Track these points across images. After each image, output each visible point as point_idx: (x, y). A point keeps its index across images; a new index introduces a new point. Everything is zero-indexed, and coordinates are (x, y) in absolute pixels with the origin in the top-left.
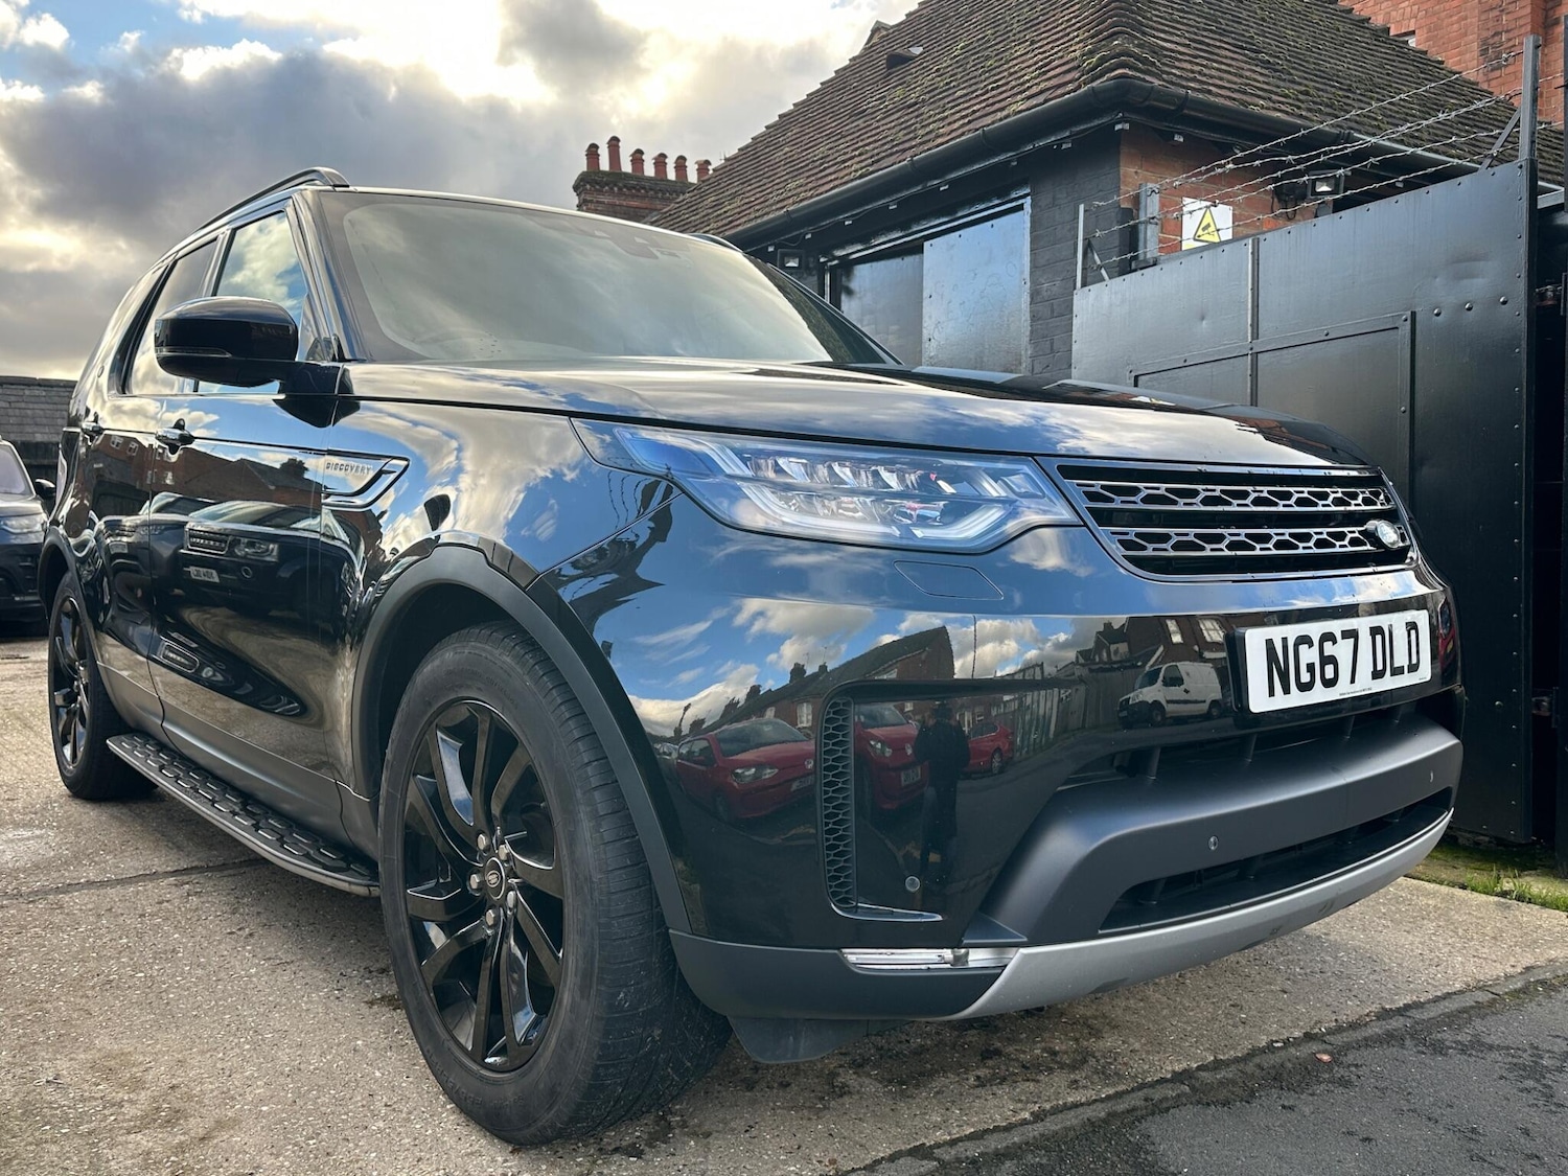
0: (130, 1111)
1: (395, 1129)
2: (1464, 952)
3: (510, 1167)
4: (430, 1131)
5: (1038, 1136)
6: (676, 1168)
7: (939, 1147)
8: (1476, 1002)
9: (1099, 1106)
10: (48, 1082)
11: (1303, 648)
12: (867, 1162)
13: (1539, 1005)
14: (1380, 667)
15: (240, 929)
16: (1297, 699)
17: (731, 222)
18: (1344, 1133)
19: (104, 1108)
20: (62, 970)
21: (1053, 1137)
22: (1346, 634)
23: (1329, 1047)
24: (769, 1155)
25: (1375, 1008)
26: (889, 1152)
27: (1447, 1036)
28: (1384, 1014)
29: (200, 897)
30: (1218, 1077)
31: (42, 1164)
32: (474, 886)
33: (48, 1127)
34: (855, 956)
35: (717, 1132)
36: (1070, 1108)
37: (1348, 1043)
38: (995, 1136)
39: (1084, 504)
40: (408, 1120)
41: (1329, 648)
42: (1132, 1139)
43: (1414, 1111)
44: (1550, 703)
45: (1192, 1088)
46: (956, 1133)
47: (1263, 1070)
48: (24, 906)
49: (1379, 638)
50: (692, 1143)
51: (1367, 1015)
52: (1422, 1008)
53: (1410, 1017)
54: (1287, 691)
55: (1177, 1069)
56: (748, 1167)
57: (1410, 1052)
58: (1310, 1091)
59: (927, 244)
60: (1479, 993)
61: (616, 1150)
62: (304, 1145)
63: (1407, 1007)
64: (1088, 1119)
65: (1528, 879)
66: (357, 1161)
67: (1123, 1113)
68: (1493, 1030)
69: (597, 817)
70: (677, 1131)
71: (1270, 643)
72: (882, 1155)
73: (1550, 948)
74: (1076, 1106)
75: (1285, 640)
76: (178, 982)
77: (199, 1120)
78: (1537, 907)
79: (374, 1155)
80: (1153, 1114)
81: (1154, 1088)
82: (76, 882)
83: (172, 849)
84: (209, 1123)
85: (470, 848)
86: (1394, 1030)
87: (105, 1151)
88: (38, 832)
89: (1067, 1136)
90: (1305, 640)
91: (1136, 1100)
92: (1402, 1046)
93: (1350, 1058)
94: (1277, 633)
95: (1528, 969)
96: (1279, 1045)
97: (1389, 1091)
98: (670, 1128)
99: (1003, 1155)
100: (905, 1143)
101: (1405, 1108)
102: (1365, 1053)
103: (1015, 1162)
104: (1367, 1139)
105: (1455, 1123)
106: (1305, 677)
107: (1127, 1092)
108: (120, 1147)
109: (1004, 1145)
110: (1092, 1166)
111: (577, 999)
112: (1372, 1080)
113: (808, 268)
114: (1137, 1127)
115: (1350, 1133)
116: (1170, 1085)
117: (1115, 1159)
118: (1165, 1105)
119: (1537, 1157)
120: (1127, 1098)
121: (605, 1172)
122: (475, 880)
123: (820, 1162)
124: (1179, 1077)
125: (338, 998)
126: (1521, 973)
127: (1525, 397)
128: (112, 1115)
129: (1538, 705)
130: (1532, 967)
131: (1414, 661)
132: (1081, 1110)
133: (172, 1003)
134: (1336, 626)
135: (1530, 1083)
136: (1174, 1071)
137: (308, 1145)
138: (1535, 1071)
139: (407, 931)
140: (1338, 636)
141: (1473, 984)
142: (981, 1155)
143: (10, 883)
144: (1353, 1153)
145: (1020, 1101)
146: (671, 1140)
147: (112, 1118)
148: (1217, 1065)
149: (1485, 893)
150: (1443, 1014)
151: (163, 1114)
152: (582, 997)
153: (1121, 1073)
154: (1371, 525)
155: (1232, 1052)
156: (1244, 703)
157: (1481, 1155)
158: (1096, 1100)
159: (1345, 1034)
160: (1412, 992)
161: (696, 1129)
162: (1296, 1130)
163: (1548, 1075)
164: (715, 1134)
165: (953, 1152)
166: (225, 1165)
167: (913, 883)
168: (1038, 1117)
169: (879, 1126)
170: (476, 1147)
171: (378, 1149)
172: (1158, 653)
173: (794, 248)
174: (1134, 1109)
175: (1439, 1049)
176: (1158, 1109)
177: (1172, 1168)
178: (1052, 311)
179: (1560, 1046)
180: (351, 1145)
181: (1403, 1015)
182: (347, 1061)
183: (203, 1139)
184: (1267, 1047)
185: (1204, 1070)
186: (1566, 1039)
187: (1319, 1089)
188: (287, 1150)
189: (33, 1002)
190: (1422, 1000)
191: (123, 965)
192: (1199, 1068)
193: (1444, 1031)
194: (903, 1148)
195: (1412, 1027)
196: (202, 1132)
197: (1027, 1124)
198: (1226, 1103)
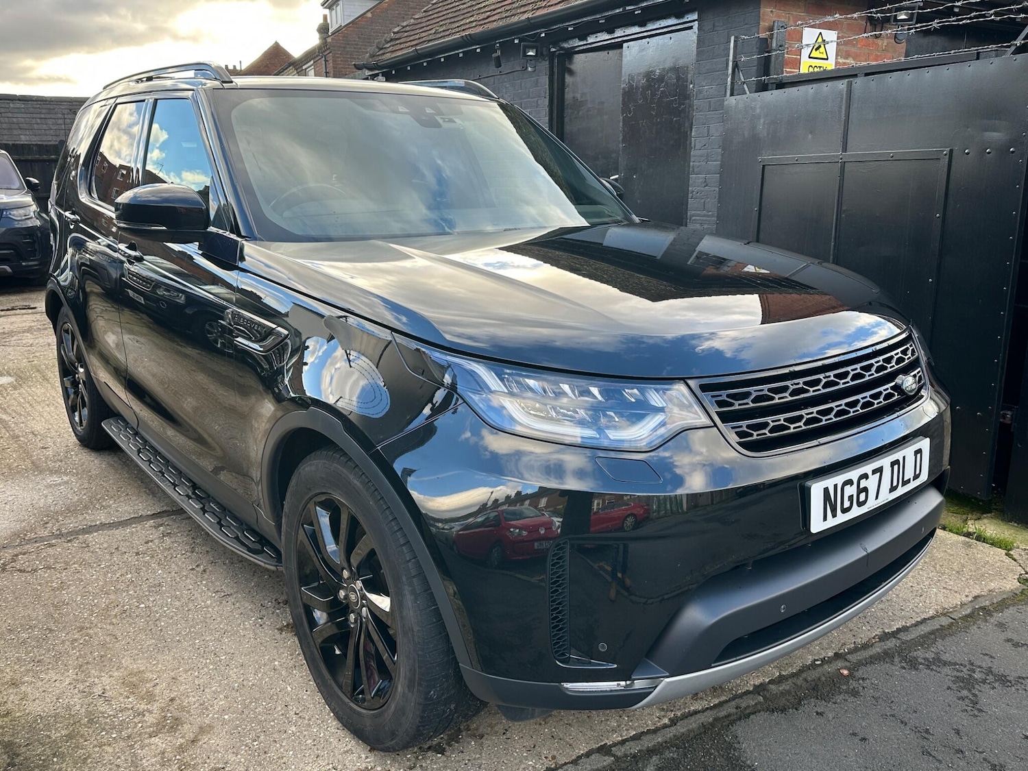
0: (150, 719)
1: (302, 732)
2: (938, 584)
3: (370, 762)
4: (322, 734)
5: (672, 737)
6: (464, 762)
7: (615, 746)
8: (941, 625)
9: (708, 713)
10: (99, 696)
11: (847, 488)
12: (573, 758)
13: (979, 628)
14: (895, 484)
15: (197, 566)
16: (842, 518)
18: (850, 734)
19: (134, 717)
20: (96, 601)
21: (681, 737)
23: (848, 664)
24: (517, 753)
25: (878, 632)
26: (586, 750)
27: (920, 654)
28: (885, 637)
29: (171, 537)
30: (780, 689)
31: (105, 762)
32: (342, 597)
33: (104, 733)
34: (571, 686)
35: (487, 734)
36: (692, 715)
37: (860, 661)
38: (649, 737)
40: (309, 725)
41: (863, 483)
42: (727, 739)
43: (893, 716)
44: (1012, 416)
45: (764, 697)
46: (625, 735)
47: (807, 682)
48: (66, 545)
49: (896, 467)
50: (473, 743)
51: (874, 638)
52: (907, 631)
53: (899, 639)
54: (834, 516)
55: (756, 683)
56: (505, 761)
57: (896, 669)
58: (834, 701)
59: (625, 45)
60: (943, 618)
61: (429, 748)
62: (251, 746)
63: (899, 630)
64: (702, 724)
65: (986, 521)
66: (282, 758)
67: (722, 718)
68: (948, 649)
70: (464, 733)
71: (826, 490)
72: (582, 752)
73: (991, 581)
74: (696, 712)
75: (836, 486)
76: (165, 612)
77: (189, 726)
78: (988, 545)
79: (291, 753)
80: (740, 719)
81: (742, 698)
82: (94, 524)
84: (195, 729)
86: (888, 649)
87: (139, 751)
88: (65, 478)
89: (689, 736)
90: (850, 482)
91: (730, 709)
92: (892, 663)
93: (859, 674)
94: (829, 482)
95: (976, 597)
96: (819, 663)
97: (881, 700)
98: (460, 731)
99: (651, 751)
100: (595, 743)
101: (888, 714)
102: (869, 668)
103: (658, 756)
104: (864, 739)
105: (917, 725)
106: (847, 504)
107: (726, 702)
108: (147, 748)
109: (653, 744)
110: (702, 759)
112: (872, 691)
113: (542, 56)
114: (730, 729)
115: (854, 734)
116: (752, 696)
117: (716, 753)
118: (748, 711)
119: (962, 752)
120: (726, 706)
121: (424, 765)
122: (342, 593)
123: (546, 758)
124: (759, 689)
125: (261, 625)
126: (971, 602)
127: (1019, 218)
128: (139, 722)
129: (1004, 416)
130: (978, 596)
131: (918, 472)
132: (698, 716)
133: (164, 630)
134: (868, 468)
135: (965, 693)
136: (754, 685)
137: (253, 745)
138: (967, 683)
139: (302, 611)
140: (870, 473)
141: (940, 611)
142: (639, 751)
143: (54, 525)
144: (854, 751)
145: (663, 709)
146: (461, 741)
147: (140, 725)
148: (781, 679)
149: (957, 533)
150: (920, 636)
151: (169, 721)
153: (723, 687)
154: (898, 380)
155: (790, 669)
156: (808, 527)
157: (929, 750)
158: (707, 708)
159: (859, 653)
160: (902, 618)
161: (475, 732)
162: (823, 732)
163: (976, 686)
164: (486, 736)
165: (623, 750)
166: (208, 761)
167: (603, 647)
168: (674, 722)
169: (580, 729)
170: (349, 747)
171: (294, 749)
174: (729, 715)
175: (913, 664)
176: (744, 715)
177: (749, 762)
178: (710, 107)
179: (986, 663)
180: (278, 745)
181: (895, 637)
182: (271, 678)
183: (193, 741)
184: (811, 665)
185: (772, 684)
186: (991, 657)
187: (839, 698)
188: (242, 750)
189: (82, 628)
190: (908, 625)
191: (131, 597)
192: (770, 682)
193: (919, 649)
194: (594, 747)
195: (900, 646)
196: (192, 736)
197: (666, 727)
198: (783, 710)
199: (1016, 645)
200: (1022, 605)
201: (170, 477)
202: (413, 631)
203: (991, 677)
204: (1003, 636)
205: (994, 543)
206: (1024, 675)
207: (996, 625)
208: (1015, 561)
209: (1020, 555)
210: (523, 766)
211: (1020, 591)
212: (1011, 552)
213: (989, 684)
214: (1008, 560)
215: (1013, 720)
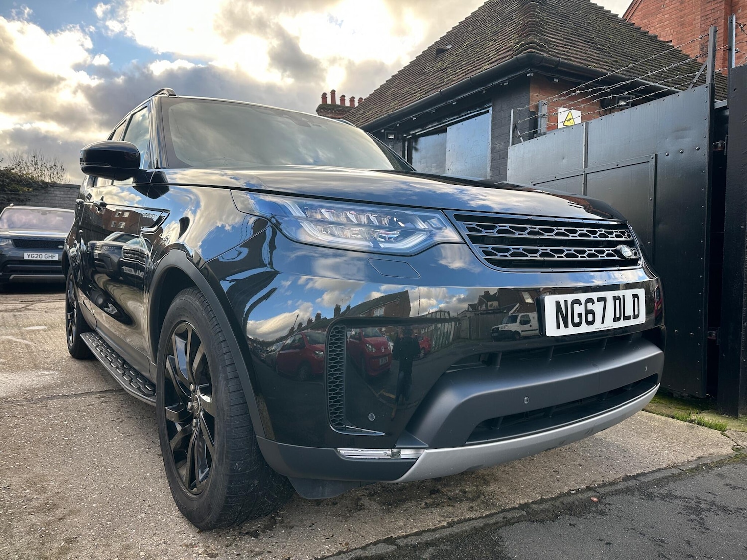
0: (34, 503)
1: (149, 518)
2: (669, 449)
3: (195, 540)
4: (164, 520)
5: (448, 535)
6: (272, 544)
7: (399, 538)
8: (672, 474)
9: (481, 520)
10: (4, 488)
11: (576, 306)
12: (363, 545)
13: (703, 476)
14: (618, 315)
15: (117, 419)
16: (572, 330)
17: (367, 120)
18: (597, 539)
19: (23, 501)
20: (34, 435)
21: (455, 535)
22: (599, 299)
23: (597, 494)
24: (317, 539)
25: (623, 475)
26: (375, 540)
27: (656, 491)
28: (627, 479)
29: (107, 403)
30: (541, 507)
32: (189, 408)
34: (343, 451)
35: (297, 526)
36: (466, 521)
37: (607, 493)
38: (428, 534)
39: (465, 233)
40: (157, 514)
41: (590, 306)
42: (493, 538)
43: (634, 529)
44: (716, 334)
45: (528, 512)
46: (409, 531)
47: (564, 504)
48: (31, 405)
49: (617, 302)
50: (283, 531)
51: (618, 479)
52: (645, 476)
53: (639, 480)
54: (566, 326)
55: (522, 503)
56: (306, 545)
57: (636, 499)
58: (585, 517)
59: (448, 128)
60: (674, 469)
61: (247, 533)
62: (104, 524)
63: (638, 475)
64: (474, 527)
65: (704, 414)
66: (126, 534)
67: (492, 524)
68: (679, 488)
69: (227, 379)
70: (278, 525)
71: (557, 303)
72: (371, 541)
73: (711, 448)
74: (470, 519)
75: (566, 302)
76: (81, 442)
77: (63, 509)
78: (707, 428)
79: (134, 531)
80: (506, 526)
81: (509, 512)
82: (58, 395)
83: (103, 381)
84: (66, 511)
85: (187, 390)
86: (630, 486)
87: (14, 523)
88: (51, 372)
89: (462, 535)
90: (578, 302)
91: (499, 518)
92: (633, 495)
93: (607, 500)
94: (561, 298)
95: (699, 458)
96: (573, 492)
97: (623, 518)
98: (275, 523)
99: (429, 544)
100: (383, 536)
101: (629, 528)
102: (614, 498)
103: (434, 547)
104: (608, 543)
105: (654, 536)
106: (577, 320)
107: (496, 514)
108: (22, 521)
109: (431, 538)
110: (471, 551)
111: (217, 465)
112: (616, 512)
113: (398, 139)
114: (497, 532)
115: (601, 540)
116: (517, 511)
117: (483, 548)
118: (513, 521)
119: (692, 556)
120: (495, 516)
121: (239, 544)
122: (190, 404)
123: (340, 544)
124: (522, 507)
125: (147, 452)
126: (696, 460)
127: (707, 193)
128: (25, 505)
129: (710, 335)
130: (701, 457)
131: (637, 313)
132: (472, 522)
133: (75, 452)
134: (594, 295)
135: (693, 517)
136: (520, 504)
137: (107, 524)
138: (697, 510)
139: (166, 426)
140: (595, 300)
141: (671, 465)
142: (419, 543)
143: (30, 394)
144: (600, 550)
145: (443, 516)
146: (274, 529)
147: (25, 507)
148: (542, 501)
149: (683, 420)
150: (656, 479)
151: (48, 506)
152: (219, 465)
153: (495, 504)
154: (618, 247)
155: (550, 495)
156: (544, 332)
157: (664, 554)
158: (480, 517)
159: (606, 488)
160: (642, 468)
161: (287, 524)
162: (574, 537)
163: (703, 513)
164: (295, 527)
165: (405, 541)
166: (65, 532)
167: (372, 417)
168: (450, 525)
169: (373, 526)
170: (183, 529)
171: (137, 529)
172: (517, 306)
173: (392, 130)
174: (497, 523)
175: (651, 497)
176: (508, 523)
177: (510, 555)
178: (500, 156)
179: (710, 498)
180: (126, 525)
181: (635, 479)
182: (140, 483)
183: (61, 519)
184: (567, 493)
185: (535, 504)
186: (714, 494)
187: (589, 516)
188: (96, 526)
189: (16, 449)
190: (646, 472)
191: (60, 434)
192: (533, 503)
193: (655, 488)
194: (382, 538)
195: (640, 485)
196: (61, 515)
197: (444, 528)
198: (542, 521)
199: (734, 488)
200: (737, 464)
201: (110, 358)
202: (223, 411)
203: (715, 507)
204: (723, 482)
205: (711, 427)
206: (741, 507)
207: (716, 475)
208: (729, 437)
209: (732, 434)
210: (319, 548)
211: (734, 455)
212: (725, 432)
213: (713, 511)
214: (723, 437)
215: (735, 536)
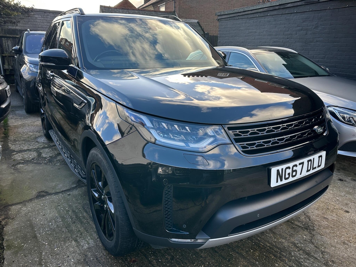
11: (287, 170)
14: (309, 169)
16: (284, 182)
34: (171, 239)
39: (233, 138)
41: (295, 168)
49: (310, 162)
54: (281, 180)
71: (278, 171)
75: (282, 169)
90: (289, 168)
94: (280, 168)
106: (287, 176)
131: (320, 164)
134: (297, 162)
140: (298, 165)
156: (269, 186)
167: (185, 226)
201: (64, 150)
